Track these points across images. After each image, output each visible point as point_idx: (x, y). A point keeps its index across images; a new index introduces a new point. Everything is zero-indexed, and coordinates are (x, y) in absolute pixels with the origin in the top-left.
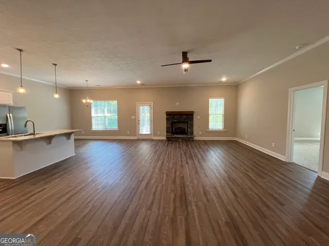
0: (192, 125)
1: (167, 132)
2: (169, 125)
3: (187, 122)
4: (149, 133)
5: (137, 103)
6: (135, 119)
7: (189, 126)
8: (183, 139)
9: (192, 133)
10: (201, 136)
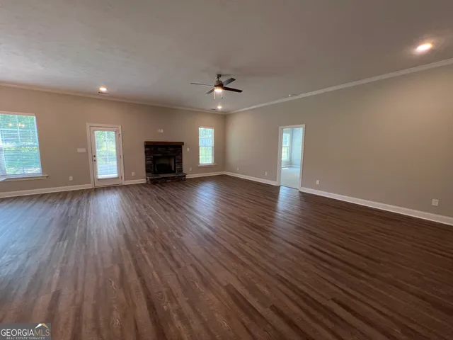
0: (181, 160)
1: (147, 171)
2: (150, 162)
3: (175, 157)
4: (116, 175)
5: (88, 125)
6: (87, 152)
7: (177, 161)
8: (173, 178)
9: (181, 170)
10: (192, 173)
